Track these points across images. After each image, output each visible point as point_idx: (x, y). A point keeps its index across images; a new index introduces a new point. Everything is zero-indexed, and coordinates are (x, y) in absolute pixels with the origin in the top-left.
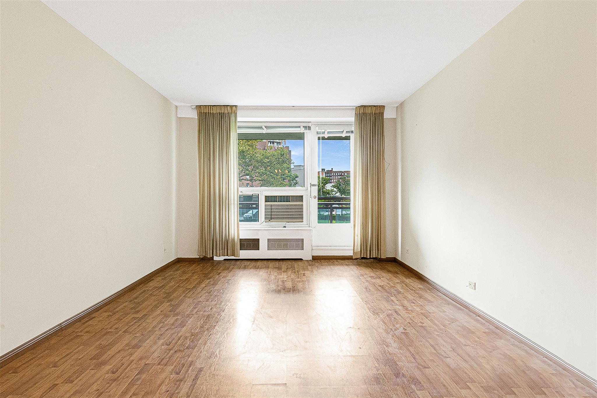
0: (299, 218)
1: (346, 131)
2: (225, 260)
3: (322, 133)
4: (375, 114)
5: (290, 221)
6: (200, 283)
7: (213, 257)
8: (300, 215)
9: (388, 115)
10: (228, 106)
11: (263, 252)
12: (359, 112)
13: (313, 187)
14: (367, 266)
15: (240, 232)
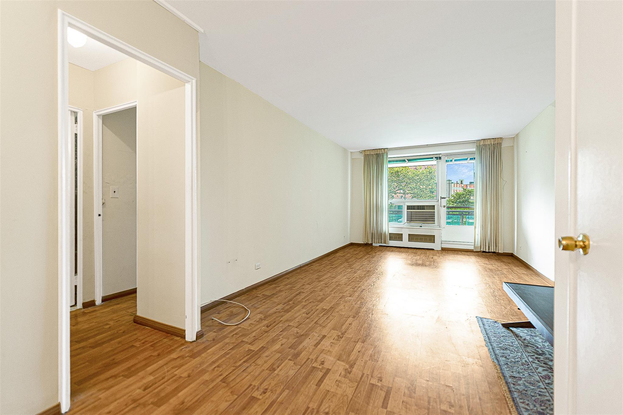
0: (432, 221)
1: (470, 158)
2: (380, 246)
3: (449, 161)
4: (493, 144)
5: (425, 223)
6: (364, 256)
7: (372, 243)
8: (432, 219)
9: (504, 145)
10: (382, 149)
11: (405, 243)
12: (479, 145)
13: (442, 200)
14: (486, 257)
15: (389, 228)
